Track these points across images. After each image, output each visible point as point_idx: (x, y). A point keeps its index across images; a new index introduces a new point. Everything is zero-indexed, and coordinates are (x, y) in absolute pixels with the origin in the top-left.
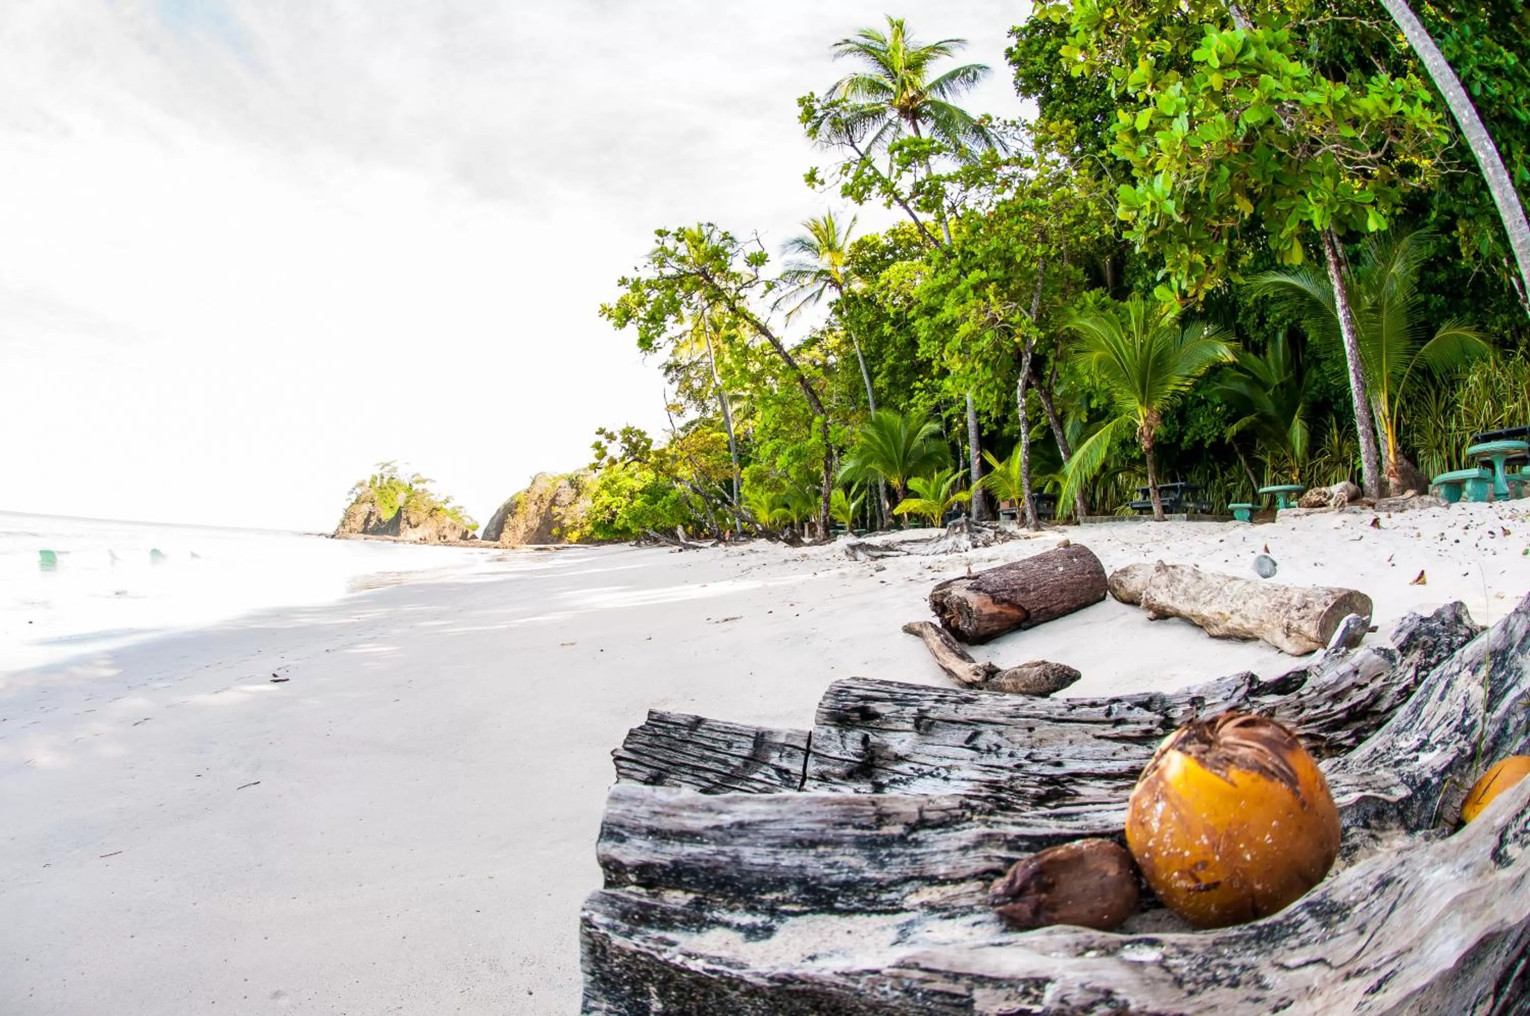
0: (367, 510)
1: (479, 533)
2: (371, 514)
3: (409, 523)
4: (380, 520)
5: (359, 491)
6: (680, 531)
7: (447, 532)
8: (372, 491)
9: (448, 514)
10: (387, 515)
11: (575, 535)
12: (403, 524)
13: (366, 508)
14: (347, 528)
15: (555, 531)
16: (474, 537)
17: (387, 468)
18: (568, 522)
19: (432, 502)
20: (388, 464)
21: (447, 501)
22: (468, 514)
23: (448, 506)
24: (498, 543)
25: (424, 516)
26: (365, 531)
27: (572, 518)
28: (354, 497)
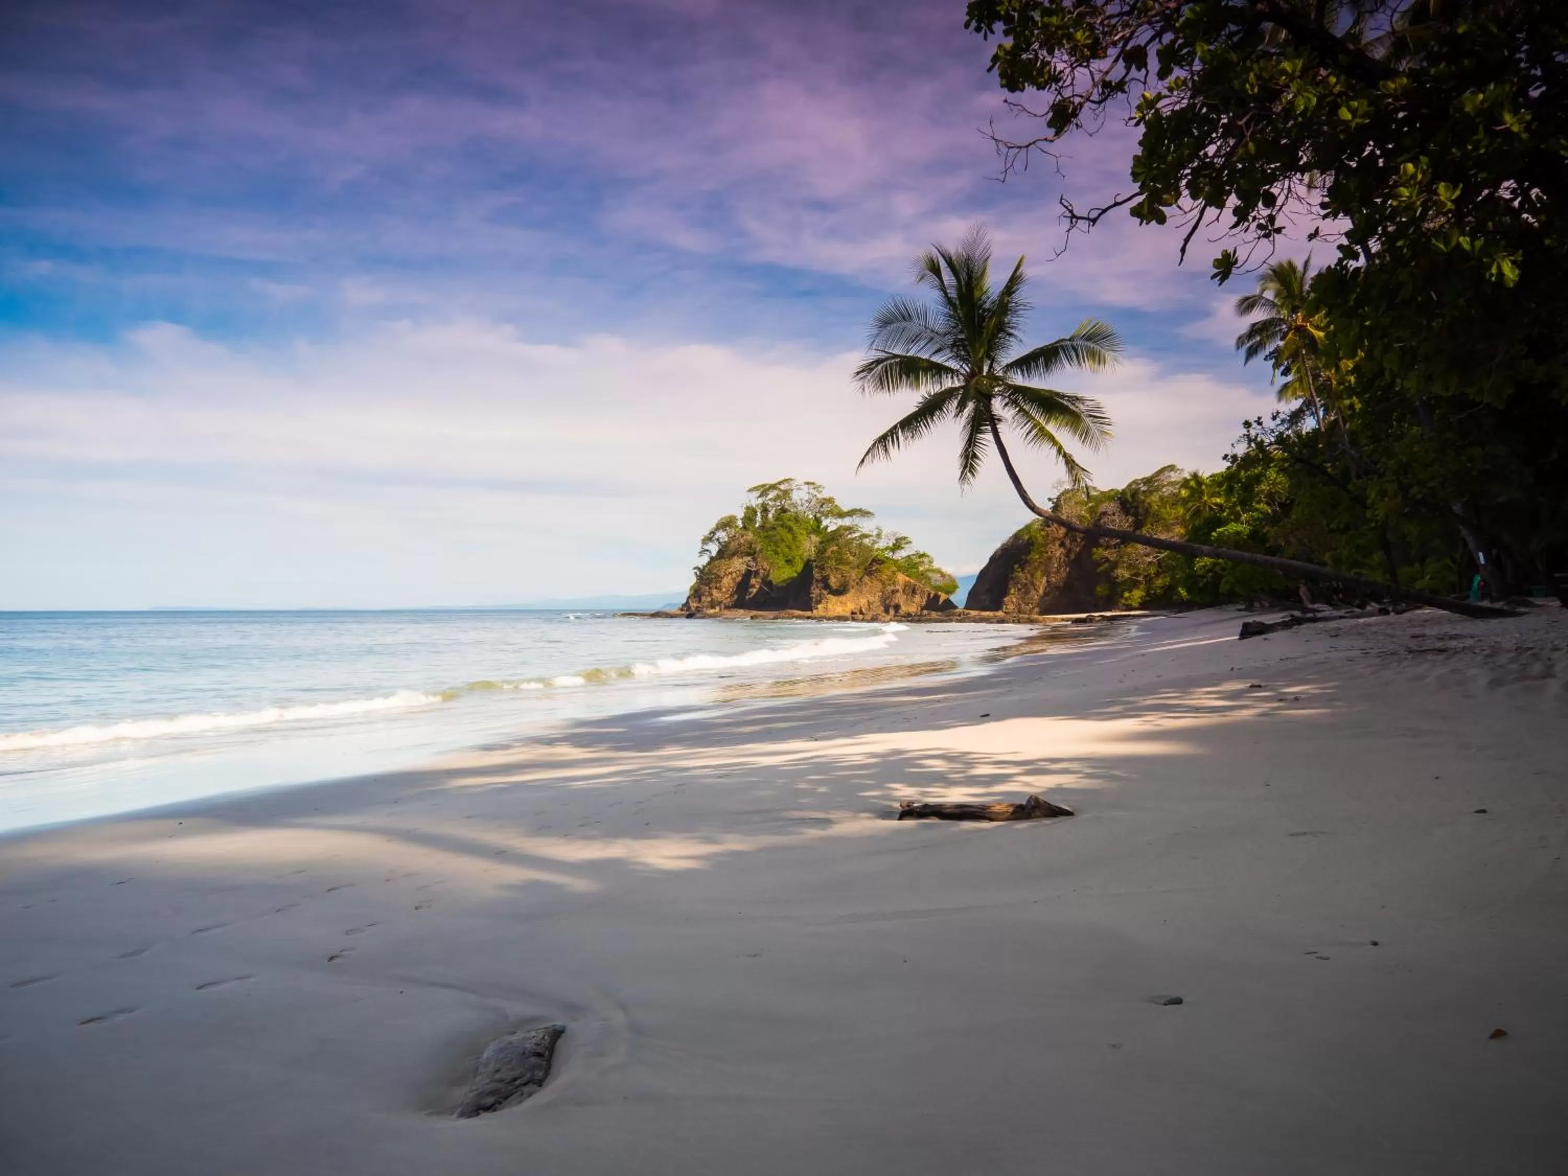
0: (743, 568)
1: (960, 598)
2: (748, 575)
3: (827, 586)
4: (767, 582)
5: (722, 535)
6: (1303, 591)
7: (900, 598)
8: (750, 536)
9: (900, 569)
10: (782, 574)
11: (1137, 594)
12: (815, 591)
13: (739, 565)
14: (706, 599)
15: (1100, 590)
16: (949, 605)
17: (772, 495)
18: (1123, 573)
19: (869, 549)
20: (773, 487)
21: (897, 546)
22: (936, 565)
23: (901, 555)
24: (1000, 614)
25: (854, 574)
26: (740, 604)
27: (1130, 567)
28: (714, 548)
